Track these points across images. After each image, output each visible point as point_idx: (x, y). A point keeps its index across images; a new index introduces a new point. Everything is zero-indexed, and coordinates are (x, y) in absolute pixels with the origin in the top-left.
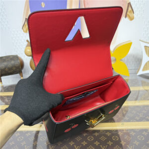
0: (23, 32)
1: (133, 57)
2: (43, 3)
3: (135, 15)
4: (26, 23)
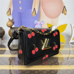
1: (66, 34)
2: (20, 1)
3: (67, 12)
4: (9, 11)
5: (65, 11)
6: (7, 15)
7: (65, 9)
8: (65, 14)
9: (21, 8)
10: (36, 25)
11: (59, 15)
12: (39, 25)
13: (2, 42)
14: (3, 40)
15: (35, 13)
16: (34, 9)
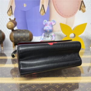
0: (7, 15)
3: (86, 9)
4: (11, 9)
5: (83, 7)
6: (8, 14)
7: (83, 5)
8: (84, 11)
9: (25, 5)
10: (45, 26)
11: (75, 13)
12: (49, 26)
13: (1, 49)
14: (3, 47)
15: (43, 11)
16: (43, 6)
